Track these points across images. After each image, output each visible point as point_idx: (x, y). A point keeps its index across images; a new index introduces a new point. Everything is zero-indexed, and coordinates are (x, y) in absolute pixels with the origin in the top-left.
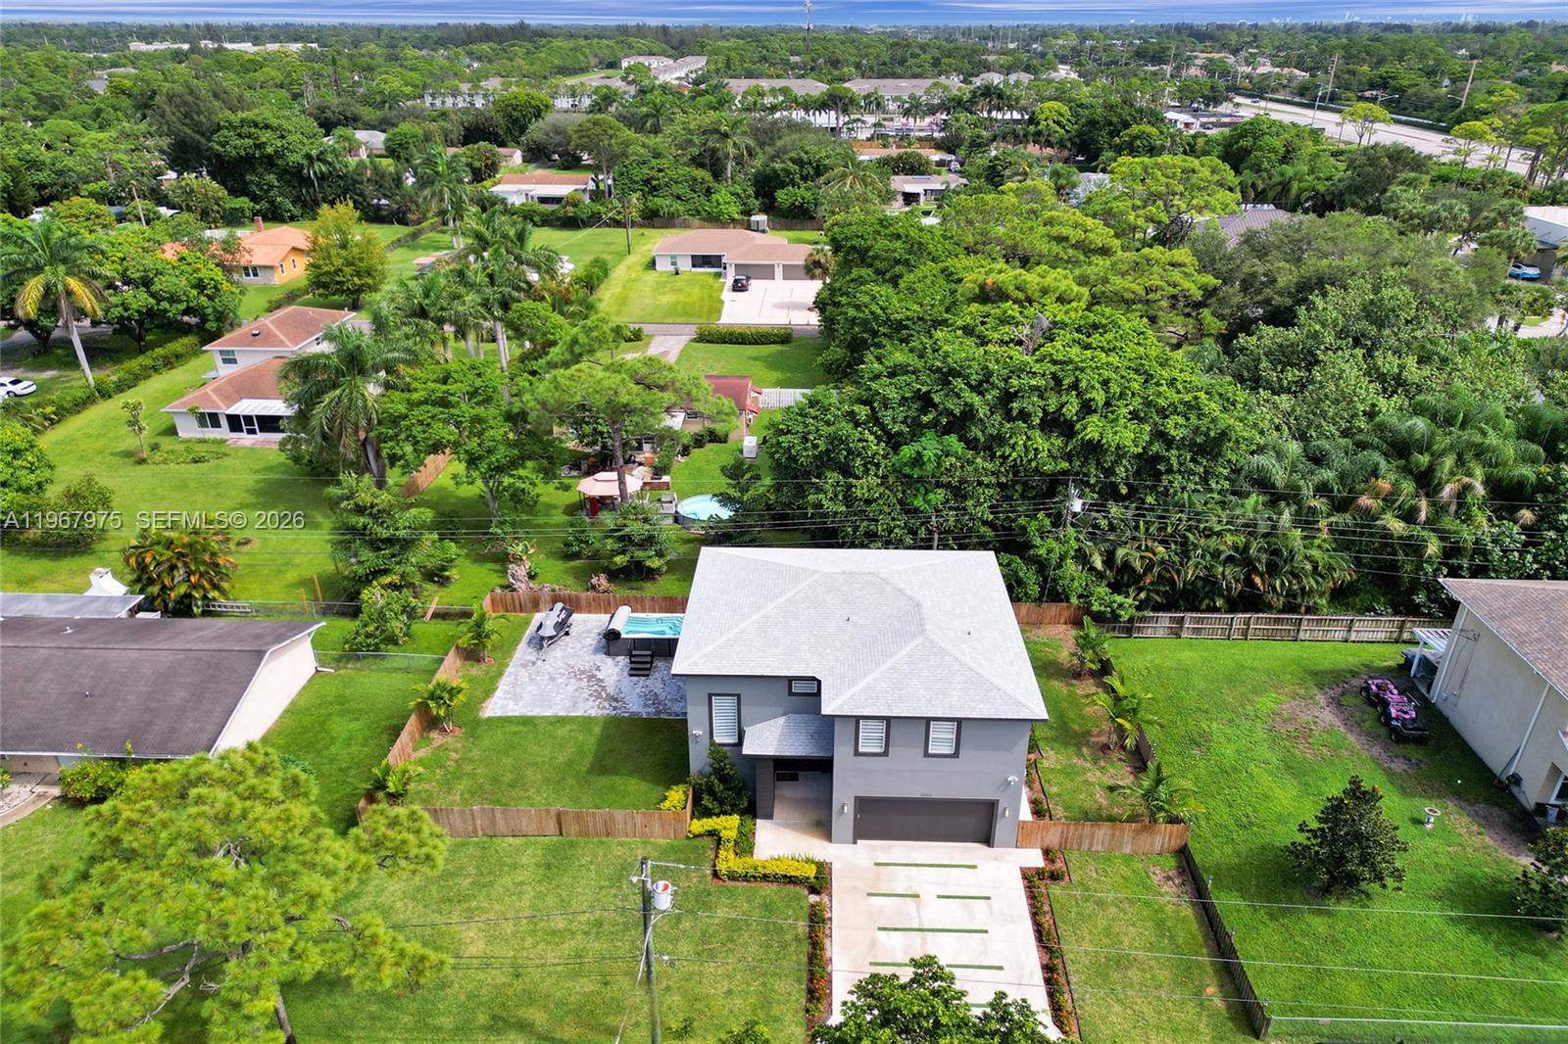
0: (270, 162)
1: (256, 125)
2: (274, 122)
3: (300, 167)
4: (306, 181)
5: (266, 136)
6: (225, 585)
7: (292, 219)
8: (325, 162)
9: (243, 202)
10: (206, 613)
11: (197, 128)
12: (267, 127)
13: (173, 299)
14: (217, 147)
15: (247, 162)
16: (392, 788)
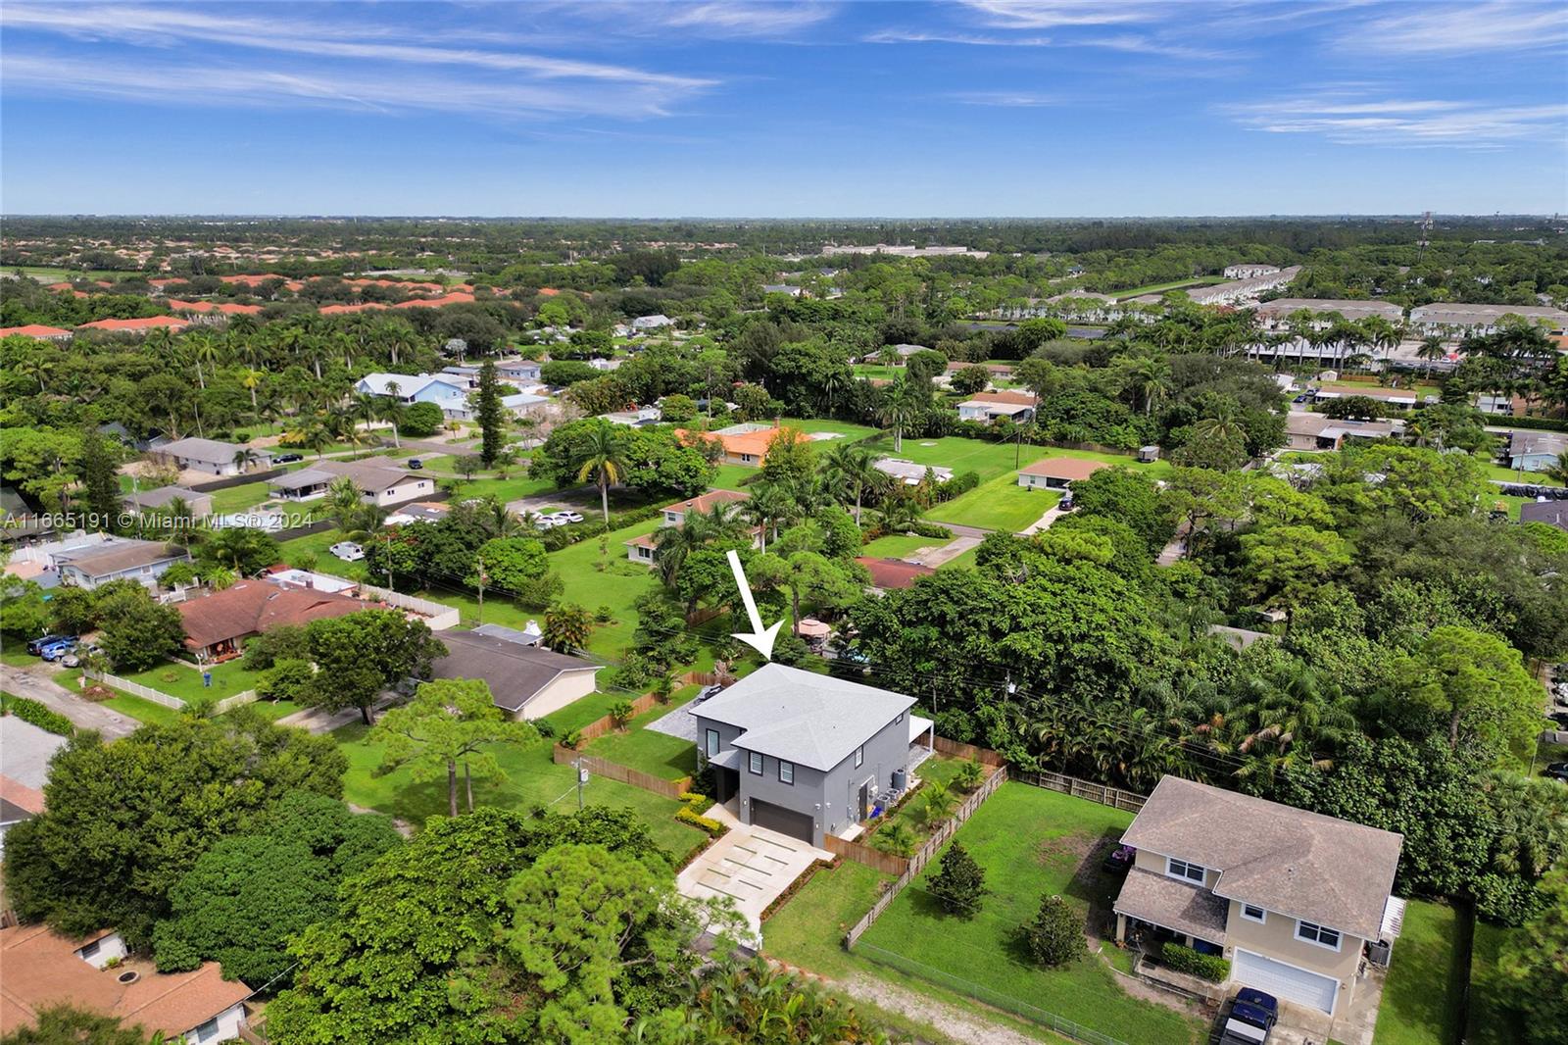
0: (803, 378)
1: (800, 353)
2: (813, 351)
3: (820, 383)
4: (823, 392)
5: (803, 361)
6: (583, 641)
7: (809, 417)
8: (839, 380)
9: (780, 404)
10: (570, 653)
11: (764, 354)
12: (807, 354)
13: (668, 477)
14: (773, 366)
15: (789, 378)
16: (570, 739)
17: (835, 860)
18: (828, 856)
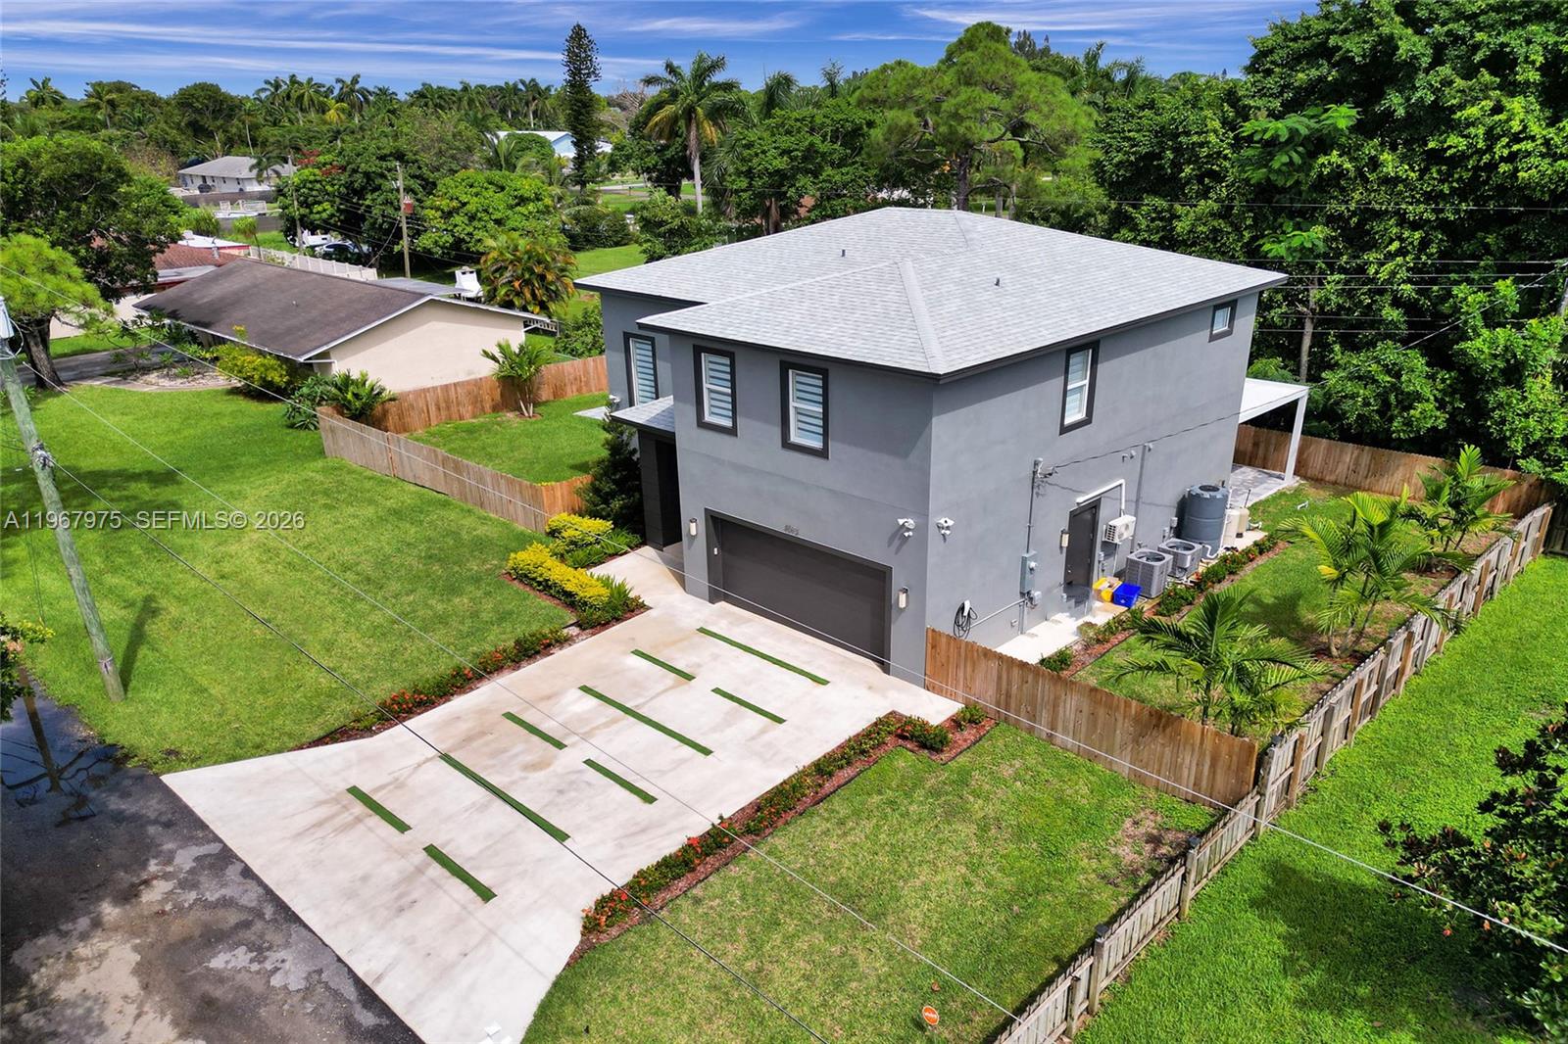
6: (552, 306)
17: (956, 723)
18: (935, 709)
